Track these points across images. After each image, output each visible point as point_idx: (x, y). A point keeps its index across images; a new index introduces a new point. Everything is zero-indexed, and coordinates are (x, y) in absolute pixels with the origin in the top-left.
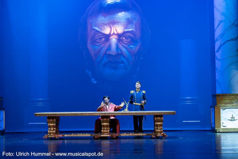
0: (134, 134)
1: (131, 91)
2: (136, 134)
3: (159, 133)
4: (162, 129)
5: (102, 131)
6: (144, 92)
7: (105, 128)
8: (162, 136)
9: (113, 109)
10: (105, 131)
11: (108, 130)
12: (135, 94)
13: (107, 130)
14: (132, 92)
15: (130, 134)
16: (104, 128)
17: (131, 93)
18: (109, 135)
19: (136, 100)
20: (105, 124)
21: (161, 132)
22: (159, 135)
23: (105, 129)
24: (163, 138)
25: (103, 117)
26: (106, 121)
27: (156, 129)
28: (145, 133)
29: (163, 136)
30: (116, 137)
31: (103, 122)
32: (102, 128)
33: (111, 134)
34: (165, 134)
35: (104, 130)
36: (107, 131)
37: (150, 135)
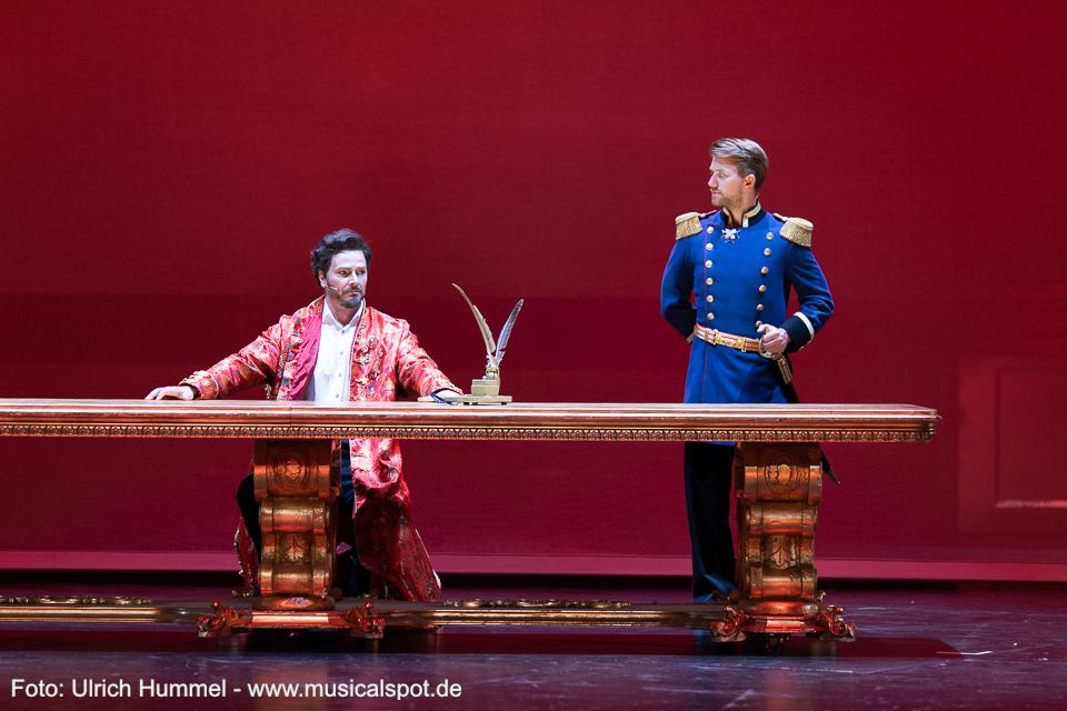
0: (556, 608)
1: (679, 219)
2: (569, 614)
3: (781, 607)
4: (808, 568)
5: (266, 575)
6: (794, 227)
7: (295, 554)
8: (809, 635)
9: (390, 386)
10: (294, 577)
11: (321, 565)
12: (709, 246)
13: (308, 565)
14: (688, 223)
15: (514, 606)
16: (284, 554)
17: (680, 233)
18: (322, 618)
19: (710, 299)
20: (288, 514)
21: (796, 598)
22: (779, 622)
23: (288, 561)
24: (816, 647)
25: (278, 449)
26: (305, 481)
27: (757, 565)
28: (654, 605)
29: (818, 635)
30: (386, 629)
31: (276, 500)
32: (268, 550)
33: (348, 605)
34: (836, 612)
35: (280, 565)
36: (304, 577)
37: (700, 621)
